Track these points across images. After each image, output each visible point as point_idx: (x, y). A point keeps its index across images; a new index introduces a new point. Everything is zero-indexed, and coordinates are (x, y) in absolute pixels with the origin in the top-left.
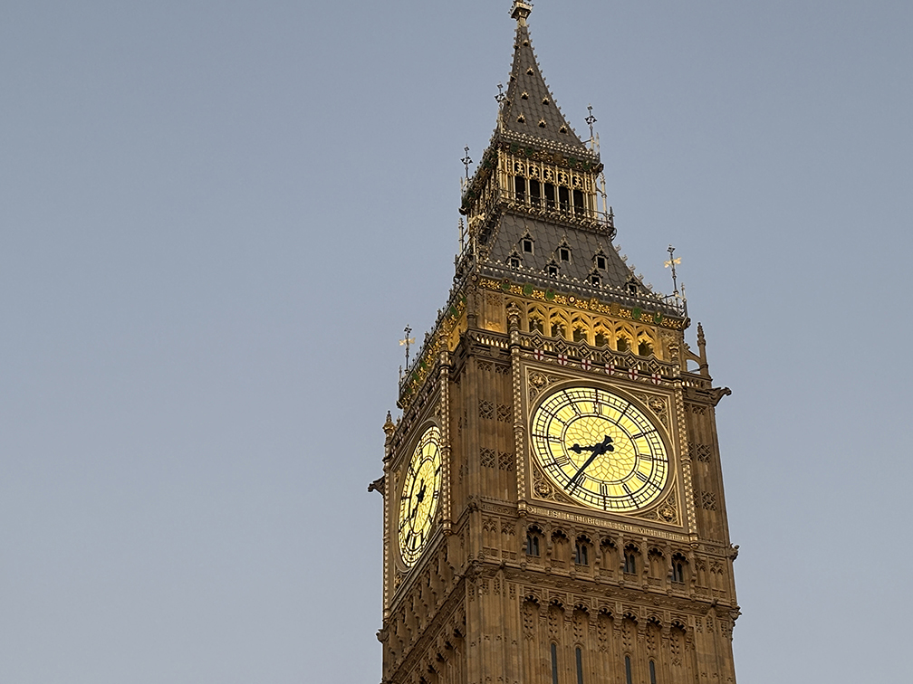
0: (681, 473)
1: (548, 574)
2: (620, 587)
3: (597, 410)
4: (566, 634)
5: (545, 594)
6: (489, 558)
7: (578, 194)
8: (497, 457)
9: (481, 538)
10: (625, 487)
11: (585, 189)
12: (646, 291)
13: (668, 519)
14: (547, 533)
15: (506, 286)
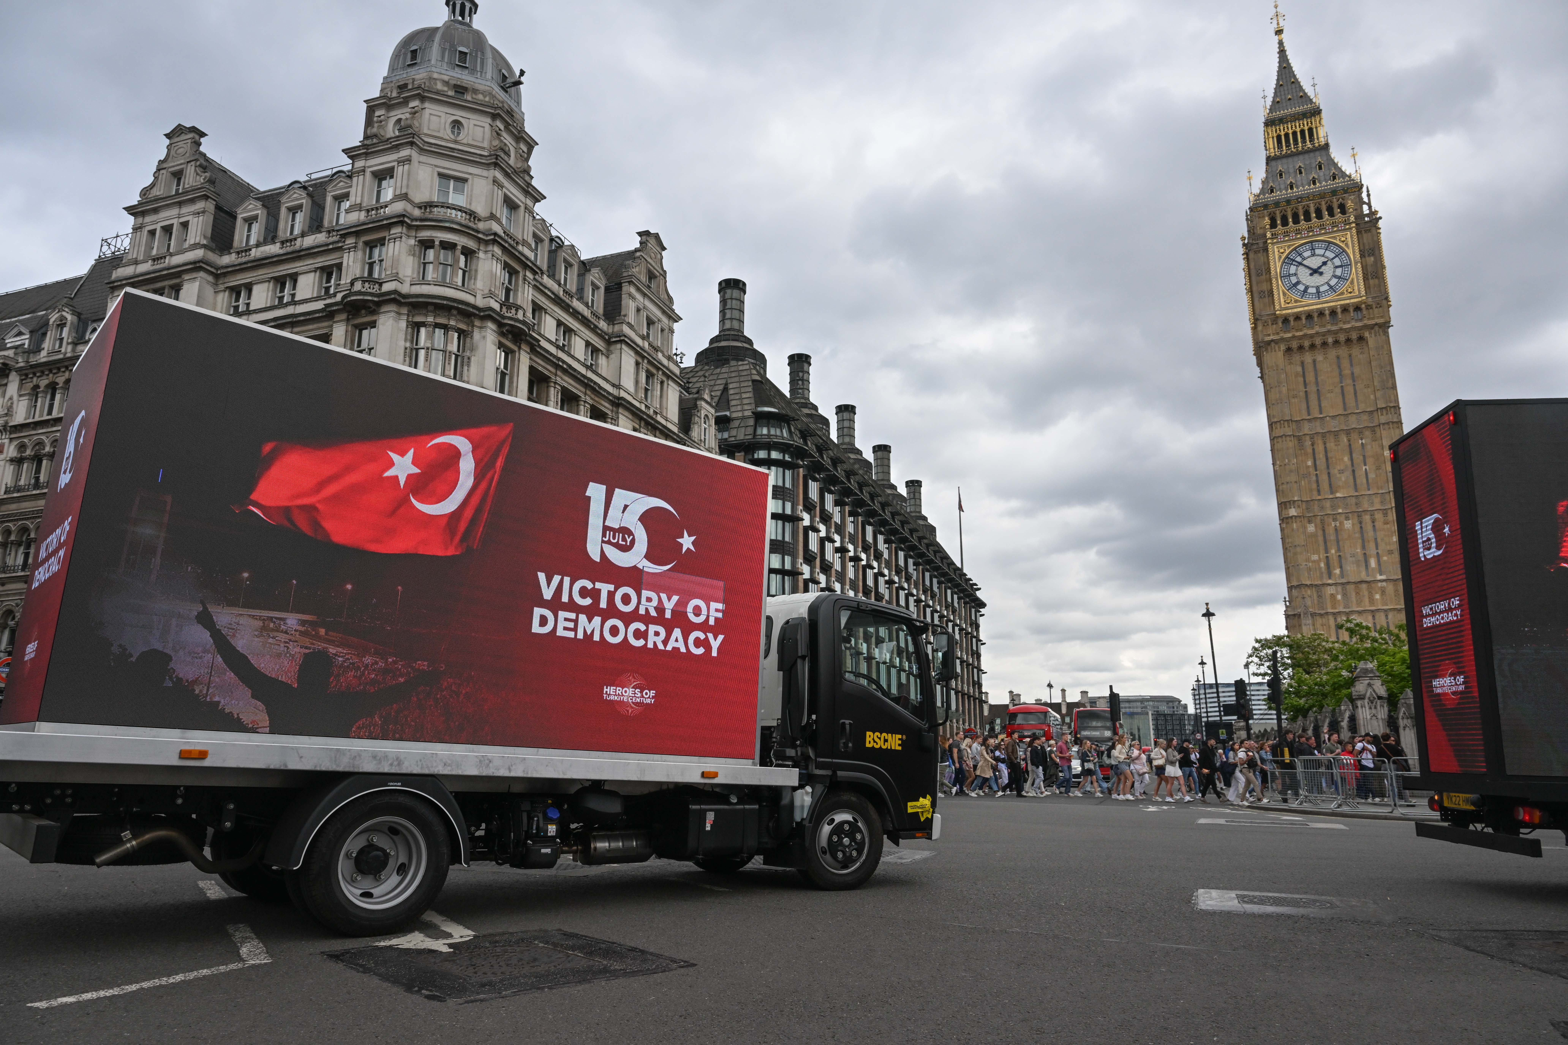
0: (1356, 268)
1: (1294, 337)
2: (1329, 331)
3: (1313, 253)
4: (1308, 358)
5: (1294, 345)
6: (1268, 339)
7: (1310, 130)
8: (1266, 293)
9: (1262, 331)
10: (1329, 285)
11: (1314, 126)
12: (1344, 174)
13: (1350, 293)
14: (1292, 319)
15: (1266, 206)
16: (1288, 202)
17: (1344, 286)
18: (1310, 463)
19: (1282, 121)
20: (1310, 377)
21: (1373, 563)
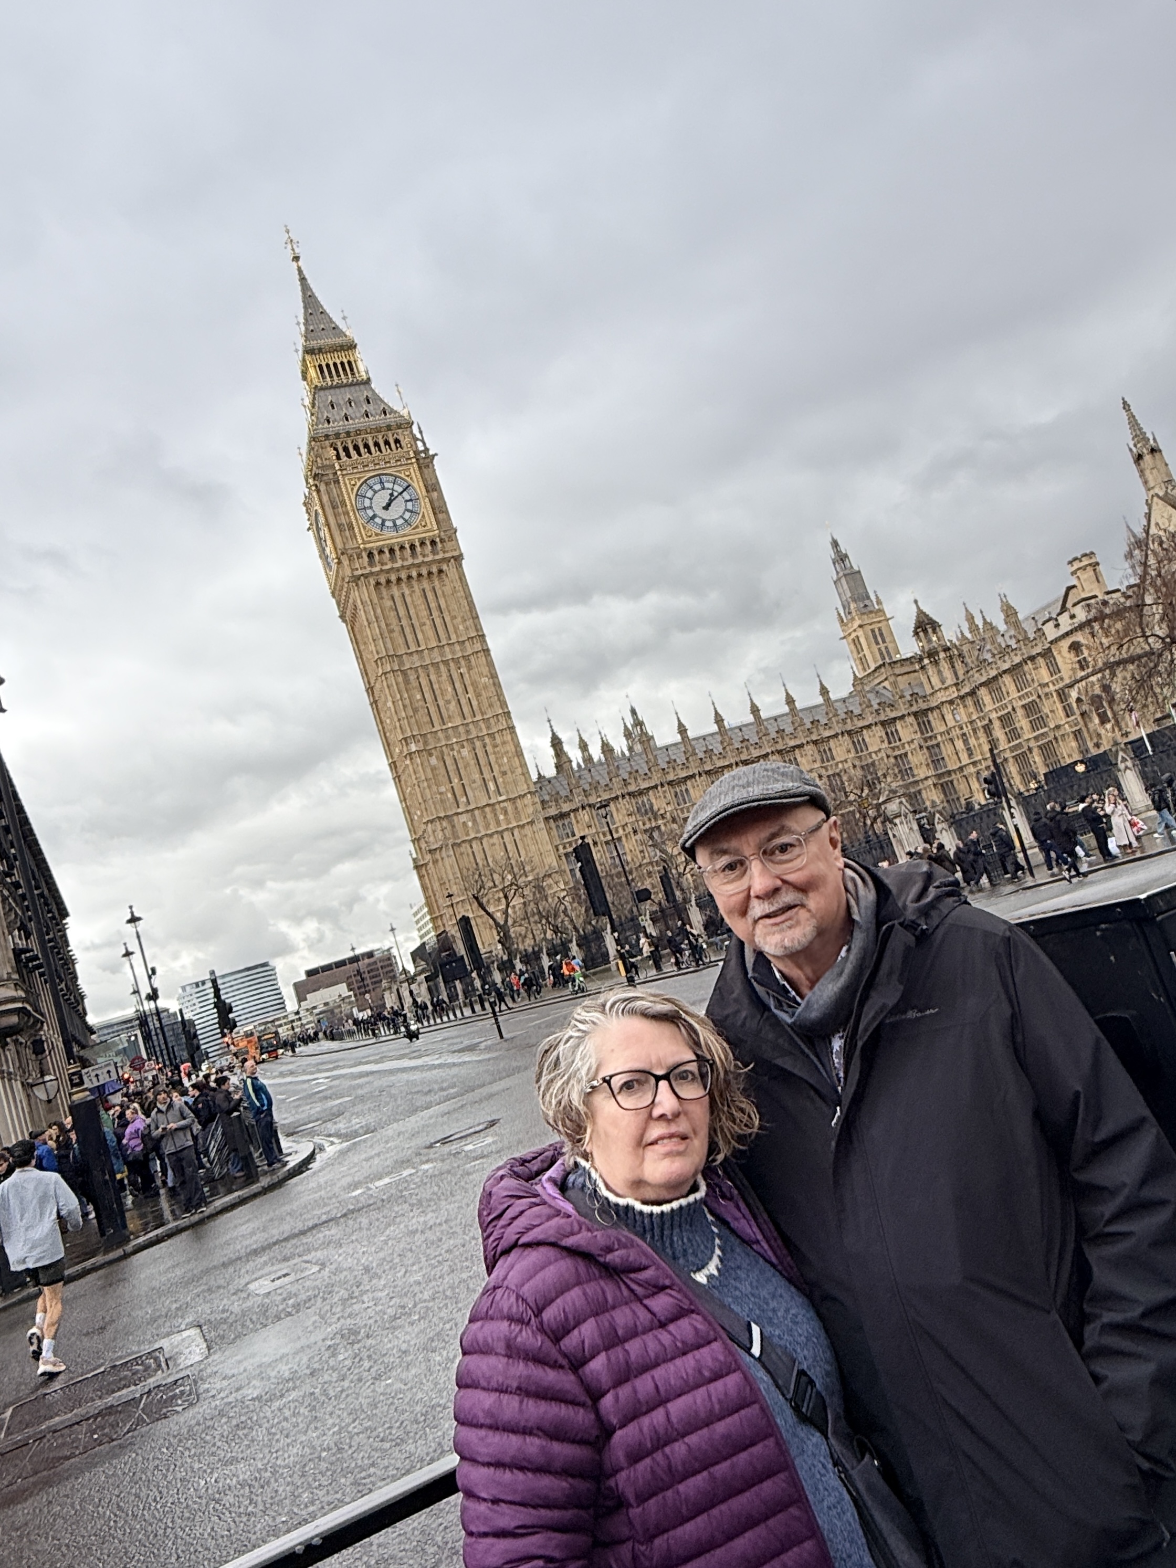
0: (424, 503)
1: (382, 570)
3: (383, 487)
4: (395, 591)
7: (349, 363)
8: (346, 526)
11: (352, 359)
12: (393, 411)
13: (424, 526)
14: (375, 552)
15: (327, 437)
16: (348, 434)
17: (416, 520)
18: (419, 697)
19: (320, 350)
20: (402, 612)
21: (492, 786)
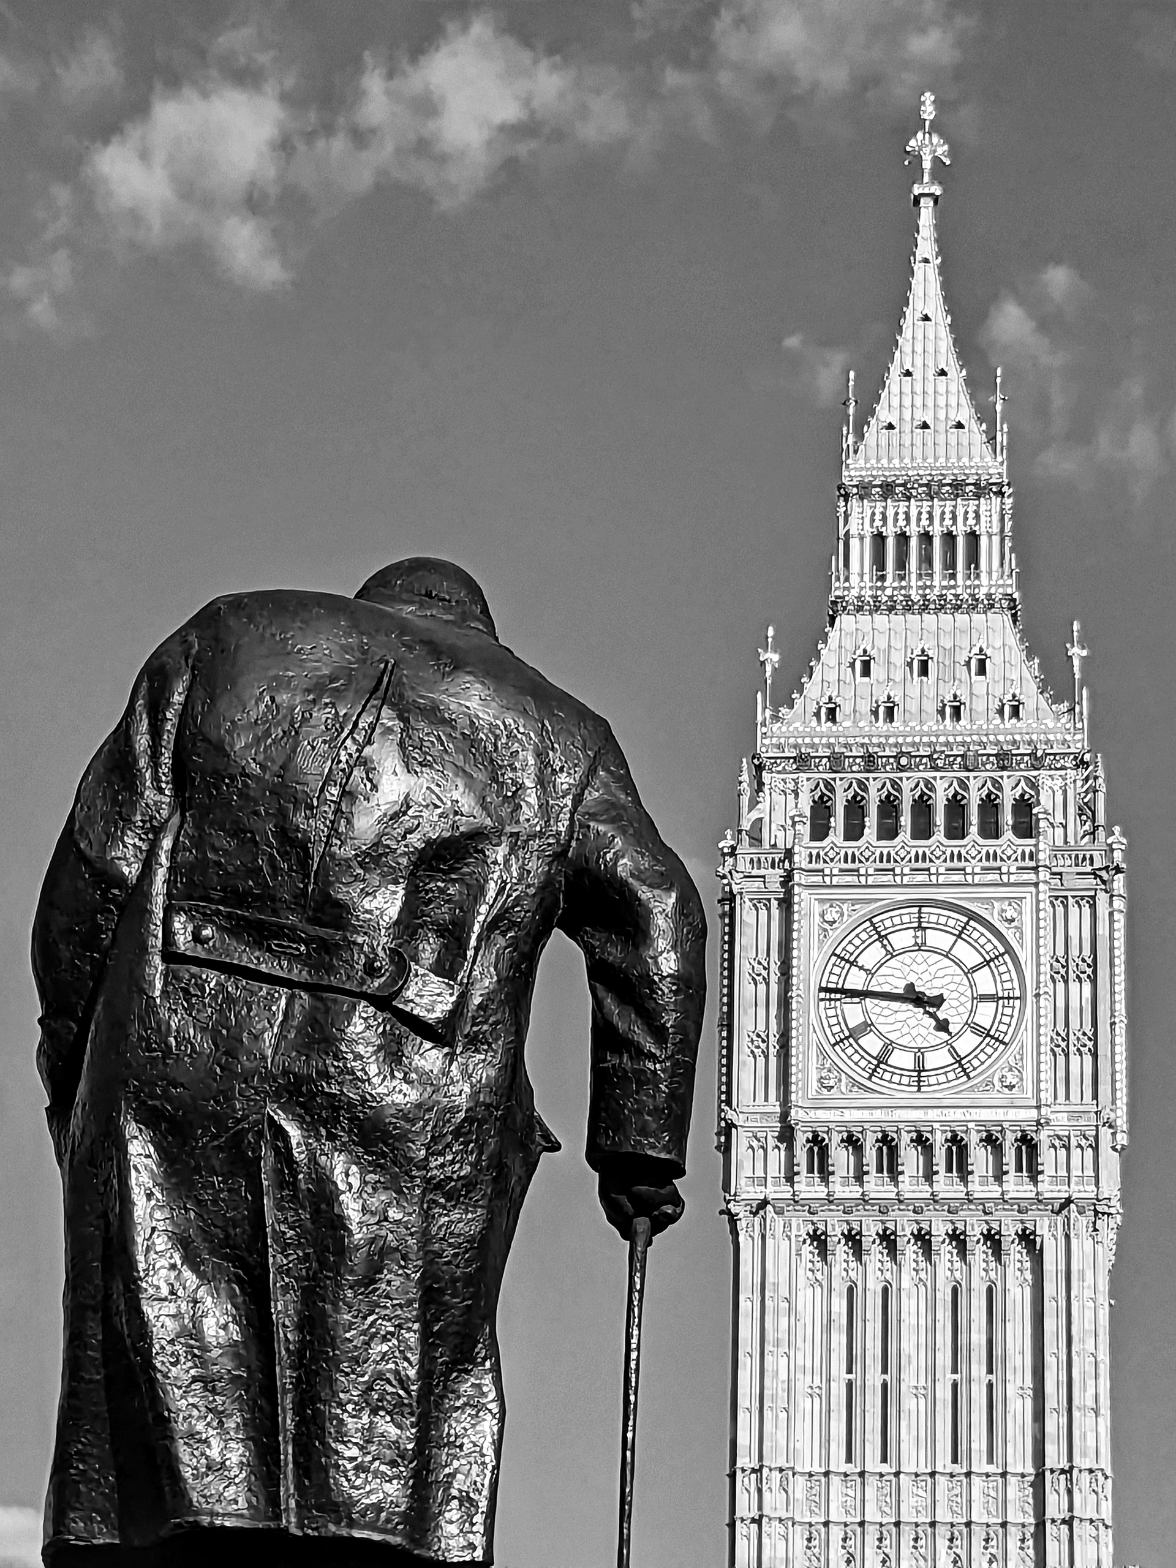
2: (940, 1199)
3: (919, 941)
4: (870, 1274)
5: (832, 1225)
6: (757, 1193)
7: (973, 538)
8: (771, 1042)
9: (740, 1165)
10: (953, 1051)
11: (981, 529)
13: (1011, 1087)
14: (833, 1142)
15: (802, 762)
16: (880, 761)
17: (996, 1064)
20: (869, 1337)
